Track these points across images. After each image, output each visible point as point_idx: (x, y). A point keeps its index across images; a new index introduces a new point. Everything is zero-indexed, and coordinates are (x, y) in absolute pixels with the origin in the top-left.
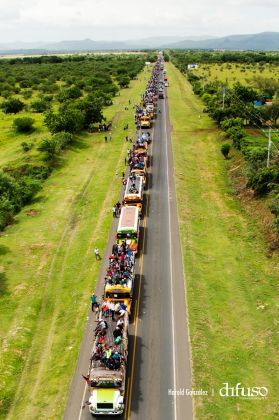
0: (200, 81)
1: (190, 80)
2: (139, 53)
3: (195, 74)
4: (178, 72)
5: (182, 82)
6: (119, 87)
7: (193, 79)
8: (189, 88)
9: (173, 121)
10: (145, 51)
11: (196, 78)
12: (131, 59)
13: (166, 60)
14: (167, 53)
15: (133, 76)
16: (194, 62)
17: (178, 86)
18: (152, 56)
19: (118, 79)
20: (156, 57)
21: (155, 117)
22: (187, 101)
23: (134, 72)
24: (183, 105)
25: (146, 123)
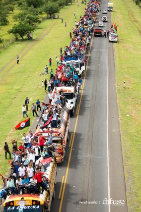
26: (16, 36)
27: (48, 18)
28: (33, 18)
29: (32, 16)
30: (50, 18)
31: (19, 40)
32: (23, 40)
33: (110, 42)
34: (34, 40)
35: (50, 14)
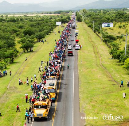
0: (117, 41)
1: (105, 41)
2: (52, 15)
3: (110, 33)
4: (91, 32)
5: (97, 44)
6: (21, 50)
7: (108, 39)
8: (104, 50)
9: (84, 105)
10: (59, 12)
11: (112, 38)
12: (43, 20)
13: (79, 20)
14: (80, 13)
15: (40, 38)
16: (108, 20)
17: (91, 49)
18: (65, 17)
19: (23, 41)
20: (69, 18)
21: (58, 97)
22: (104, 68)
23: (42, 33)
24: (99, 75)
25: (43, 112)
26: (24, 50)
27: (38, 42)
28: (31, 41)
29: (30, 40)
30: (39, 42)
31: (26, 52)
32: (28, 52)
33: (76, 49)
34: (34, 52)
35: (39, 39)
